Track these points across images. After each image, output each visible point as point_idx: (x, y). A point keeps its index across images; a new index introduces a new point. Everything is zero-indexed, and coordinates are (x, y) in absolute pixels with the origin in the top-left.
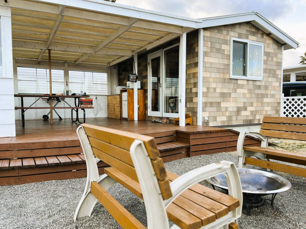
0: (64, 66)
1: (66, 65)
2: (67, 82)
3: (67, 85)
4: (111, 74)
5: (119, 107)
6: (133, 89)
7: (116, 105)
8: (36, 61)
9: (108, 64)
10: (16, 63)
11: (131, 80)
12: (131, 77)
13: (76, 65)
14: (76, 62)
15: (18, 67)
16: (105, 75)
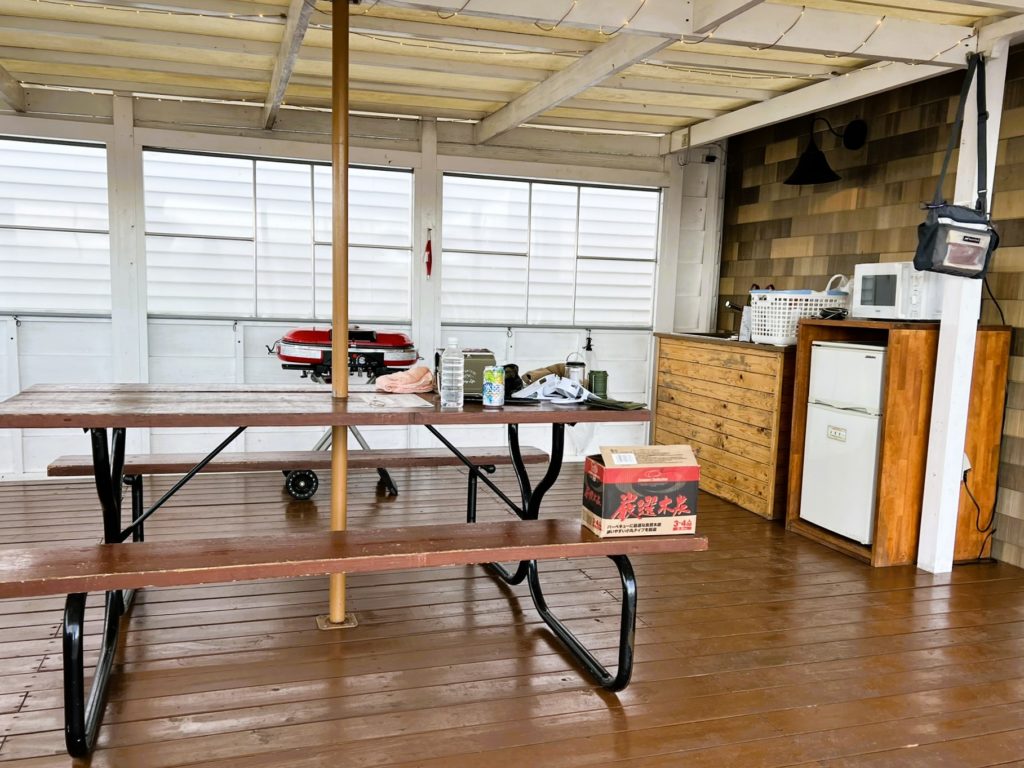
0: (415, 145)
1: (429, 139)
2: (429, 248)
3: (429, 264)
4: (684, 196)
5: (775, 431)
6: (934, 326)
7: (734, 412)
8: (257, 114)
9: (678, 137)
10: (134, 126)
11: (947, 263)
12: (955, 237)
13: (483, 143)
14: (486, 123)
15: (146, 148)
16: (650, 202)
